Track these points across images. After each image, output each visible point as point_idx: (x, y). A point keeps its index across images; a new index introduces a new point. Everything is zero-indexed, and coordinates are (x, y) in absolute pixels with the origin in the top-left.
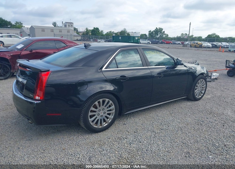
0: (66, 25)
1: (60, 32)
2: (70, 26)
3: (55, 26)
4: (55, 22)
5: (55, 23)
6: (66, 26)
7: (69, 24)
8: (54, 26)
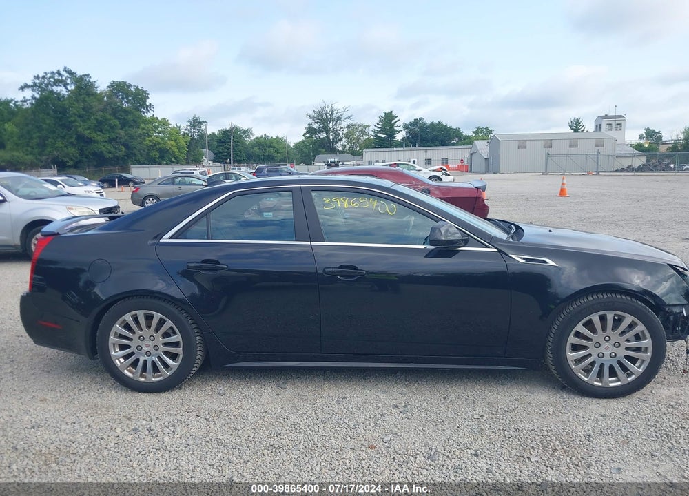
0: (600, 125)
1: (570, 146)
2: (614, 125)
3: (576, 130)
4: (576, 118)
5: (578, 120)
6: (600, 128)
7: (610, 122)
8: (572, 131)
